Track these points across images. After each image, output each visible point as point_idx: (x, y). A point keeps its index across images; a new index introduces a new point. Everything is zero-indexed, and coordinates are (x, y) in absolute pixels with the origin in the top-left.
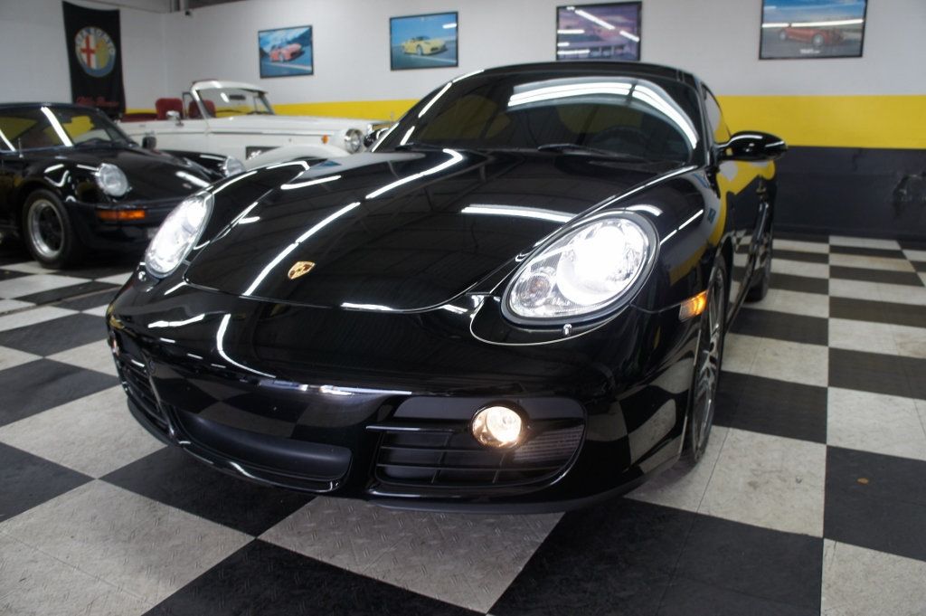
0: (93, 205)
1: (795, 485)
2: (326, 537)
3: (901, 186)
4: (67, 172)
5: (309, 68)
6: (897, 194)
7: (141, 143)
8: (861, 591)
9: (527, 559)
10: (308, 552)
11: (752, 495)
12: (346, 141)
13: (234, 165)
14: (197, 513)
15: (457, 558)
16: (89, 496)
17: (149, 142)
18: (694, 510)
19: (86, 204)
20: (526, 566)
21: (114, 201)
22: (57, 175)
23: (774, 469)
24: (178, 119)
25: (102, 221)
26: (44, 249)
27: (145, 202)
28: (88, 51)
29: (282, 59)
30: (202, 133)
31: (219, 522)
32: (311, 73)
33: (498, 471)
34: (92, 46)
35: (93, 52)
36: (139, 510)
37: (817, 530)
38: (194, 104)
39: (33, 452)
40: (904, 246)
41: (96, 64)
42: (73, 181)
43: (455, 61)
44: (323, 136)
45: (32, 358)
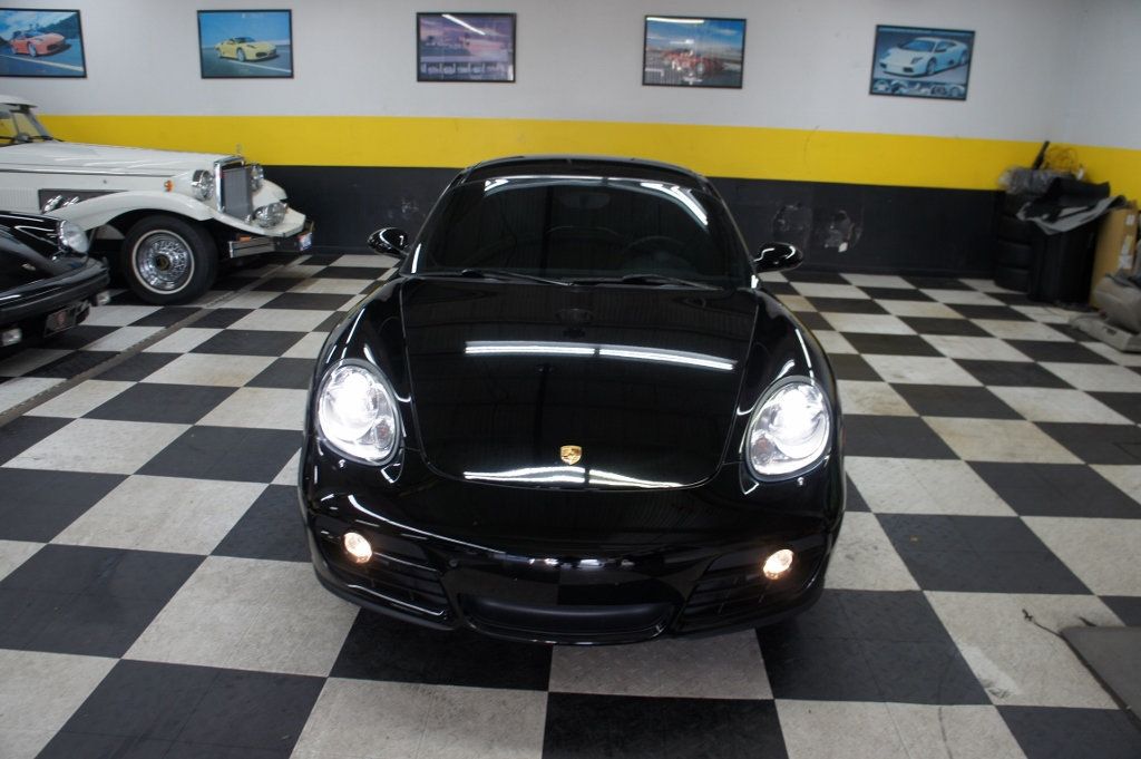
1: (875, 552)
3: (780, 217)
5: (81, 69)
6: (777, 224)
11: (856, 567)
12: (193, 185)
13: (72, 230)
23: (853, 541)
29: (33, 52)
32: (84, 76)
37: (915, 585)
40: (792, 277)
43: (289, 71)
44: (167, 179)
45: (32, 548)
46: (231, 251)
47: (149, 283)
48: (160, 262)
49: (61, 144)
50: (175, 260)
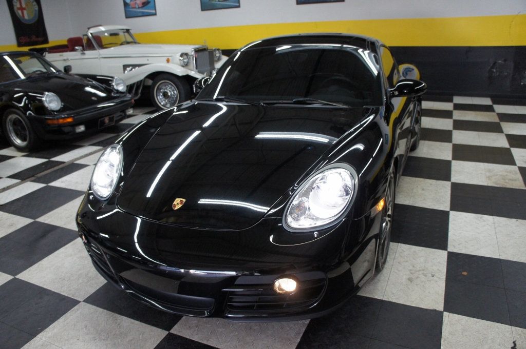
0: (43, 117)
1: (431, 278)
2: (203, 329)
3: (492, 67)
4: (25, 98)
5: (154, 11)
6: (490, 72)
7: (63, 70)
8: (460, 341)
9: (301, 335)
10: (196, 338)
11: (409, 287)
12: (180, 60)
13: (119, 82)
14: (137, 319)
15: (268, 336)
16: (80, 313)
17: (67, 69)
18: (381, 298)
19: (39, 116)
20: (302, 338)
21: (55, 113)
22: (19, 100)
23: (421, 269)
24: (82, 51)
25: (49, 125)
26: (18, 142)
27: (72, 112)
28: (22, 9)
29: (137, 7)
30: (97, 58)
31: (149, 324)
32: (155, 14)
33: (285, 303)
34: (24, 6)
35: (24, 9)
36: (108, 320)
37: (440, 307)
38: (89, 39)
39: (45, 287)
40: (495, 102)
41: (27, 16)
42: (29, 103)
43: (238, 4)
44: (167, 58)
45: (28, 221)
46: (194, 90)
47: (160, 103)
48: (165, 95)
49: (139, 45)
50: (171, 94)
